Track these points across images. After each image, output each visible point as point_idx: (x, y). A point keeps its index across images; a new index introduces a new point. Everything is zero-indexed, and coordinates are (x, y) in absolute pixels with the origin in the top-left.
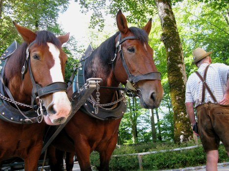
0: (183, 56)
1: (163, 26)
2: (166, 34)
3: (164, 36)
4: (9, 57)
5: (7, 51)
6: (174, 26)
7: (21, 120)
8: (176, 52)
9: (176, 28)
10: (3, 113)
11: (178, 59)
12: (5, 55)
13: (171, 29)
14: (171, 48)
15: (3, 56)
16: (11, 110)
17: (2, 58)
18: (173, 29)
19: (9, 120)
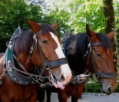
0: (115, 23)
1: (105, 3)
2: (106, 8)
3: (105, 10)
4: (16, 38)
5: (14, 34)
6: (111, 3)
7: (26, 83)
8: (111, 20)
9: (112, 4)
10: (15, 79)
11: (112, 25)
12: (13, 37)
13: (109, 5)
14: (108, 18)
15: (12, 38)
16: (20, 77)
17: (12, 39)
18: (110, 5)
19: (19, 83)
